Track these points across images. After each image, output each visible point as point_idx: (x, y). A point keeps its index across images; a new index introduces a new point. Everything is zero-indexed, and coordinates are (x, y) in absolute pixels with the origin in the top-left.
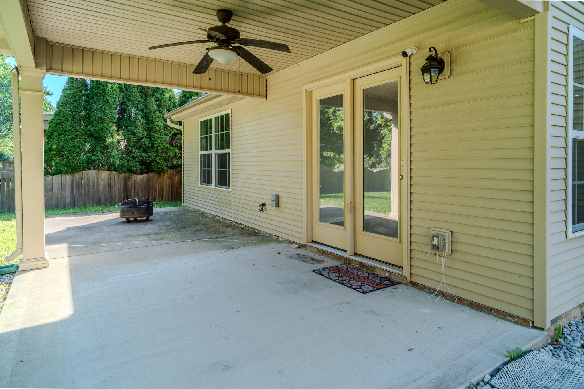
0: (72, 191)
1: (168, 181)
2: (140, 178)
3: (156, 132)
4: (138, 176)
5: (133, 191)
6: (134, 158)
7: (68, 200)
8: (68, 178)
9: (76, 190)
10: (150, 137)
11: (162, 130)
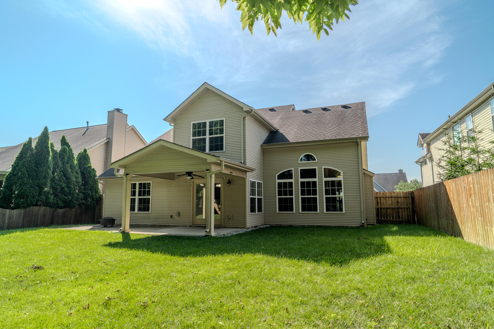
0: (23, 219)
1: (75, 213)
2: (61, 211)
3: (71, 184)
4: (60, 210)
5: (56, 219)
6: (60, 199)
7: (20, 224)
8: (22, 211)
9: (26, 218)
10: (68, 187)
11: (75, 183)
